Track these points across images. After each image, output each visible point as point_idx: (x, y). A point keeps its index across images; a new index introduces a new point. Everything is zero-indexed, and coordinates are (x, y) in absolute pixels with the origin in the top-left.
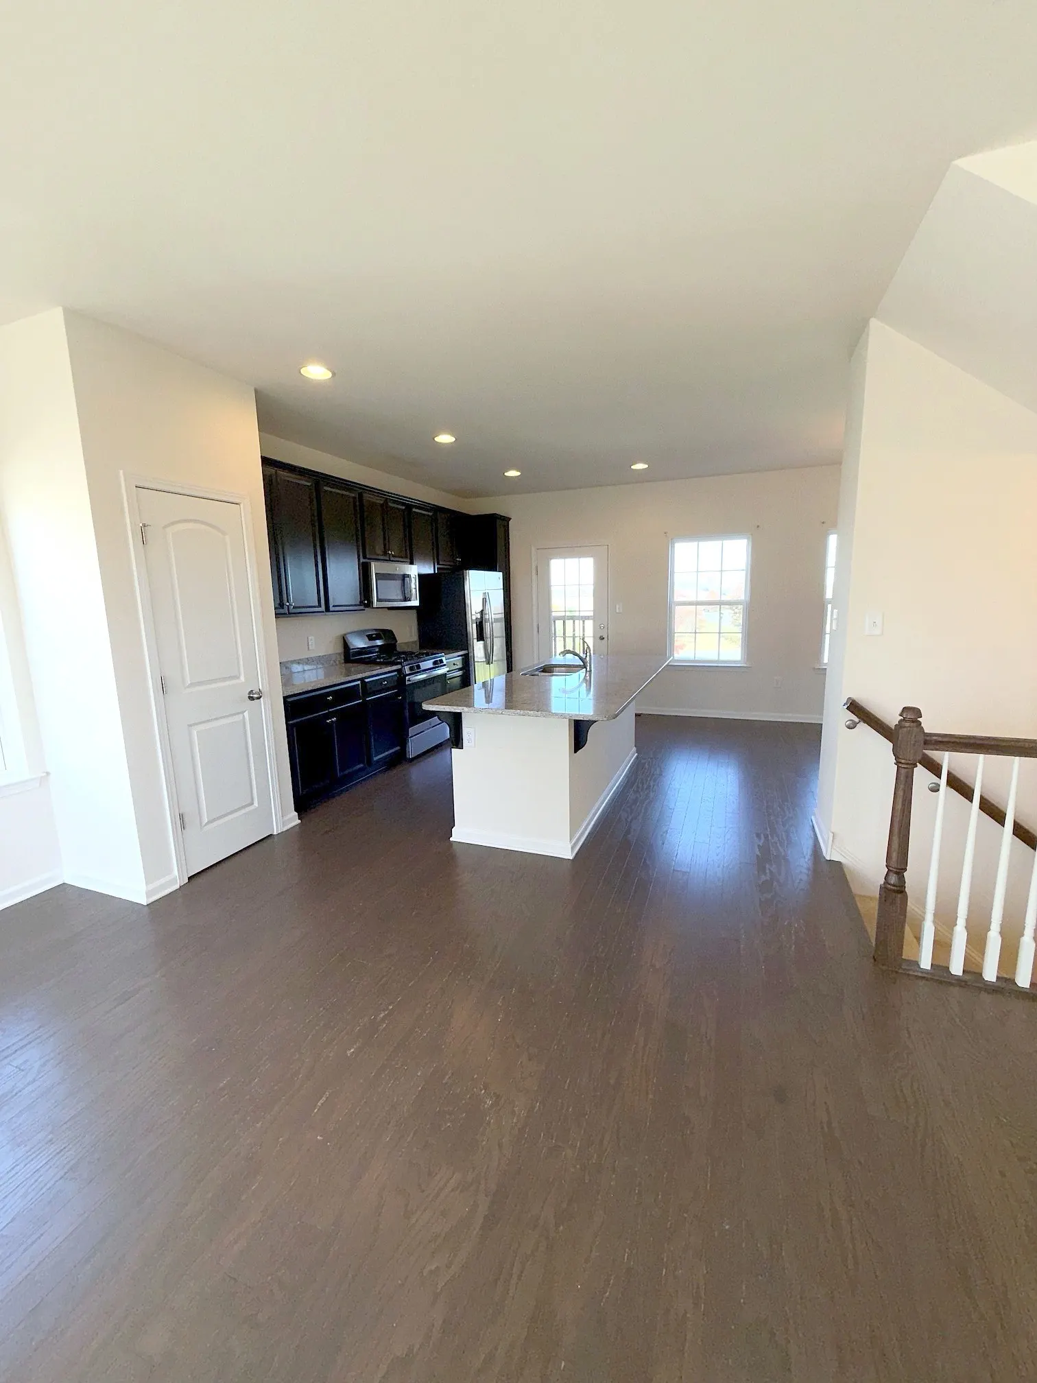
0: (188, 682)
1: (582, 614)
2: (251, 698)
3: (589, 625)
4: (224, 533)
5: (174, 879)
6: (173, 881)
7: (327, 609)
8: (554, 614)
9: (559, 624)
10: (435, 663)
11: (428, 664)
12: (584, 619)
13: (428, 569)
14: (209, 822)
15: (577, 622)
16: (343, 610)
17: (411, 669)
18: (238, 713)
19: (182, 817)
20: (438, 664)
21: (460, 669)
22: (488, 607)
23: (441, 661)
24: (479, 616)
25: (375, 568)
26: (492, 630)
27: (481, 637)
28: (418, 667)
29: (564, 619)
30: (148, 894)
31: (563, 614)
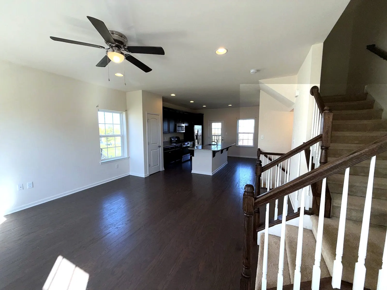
0: (151, 143)
1: (219, 135)
2: (159, 147)
3: (220, 137)
4: (157, 120)
5: (148, 174)
6: (148, 175)
7: (169, 132)
8: (212, 135)
9: (214, 137)
10: (188, 143)
11: (186, 144)
12: (219, 136)
13: (187, 125)
14: (153, 167)
15: (217, 136)
16: (172, 133)
17: (183, 144)
18: (157, 149)
19: (149, 165)
20: (188, 144)
21: (192, 145)
22: (198, 132)
23: (189, 143)
24: (196, 135)
25: (178, 125)
26: (199, 137)
27: (197, 139)
28: (185, 144)
29: (215, 136)
30: (145, 176)
31: (214, 135)
